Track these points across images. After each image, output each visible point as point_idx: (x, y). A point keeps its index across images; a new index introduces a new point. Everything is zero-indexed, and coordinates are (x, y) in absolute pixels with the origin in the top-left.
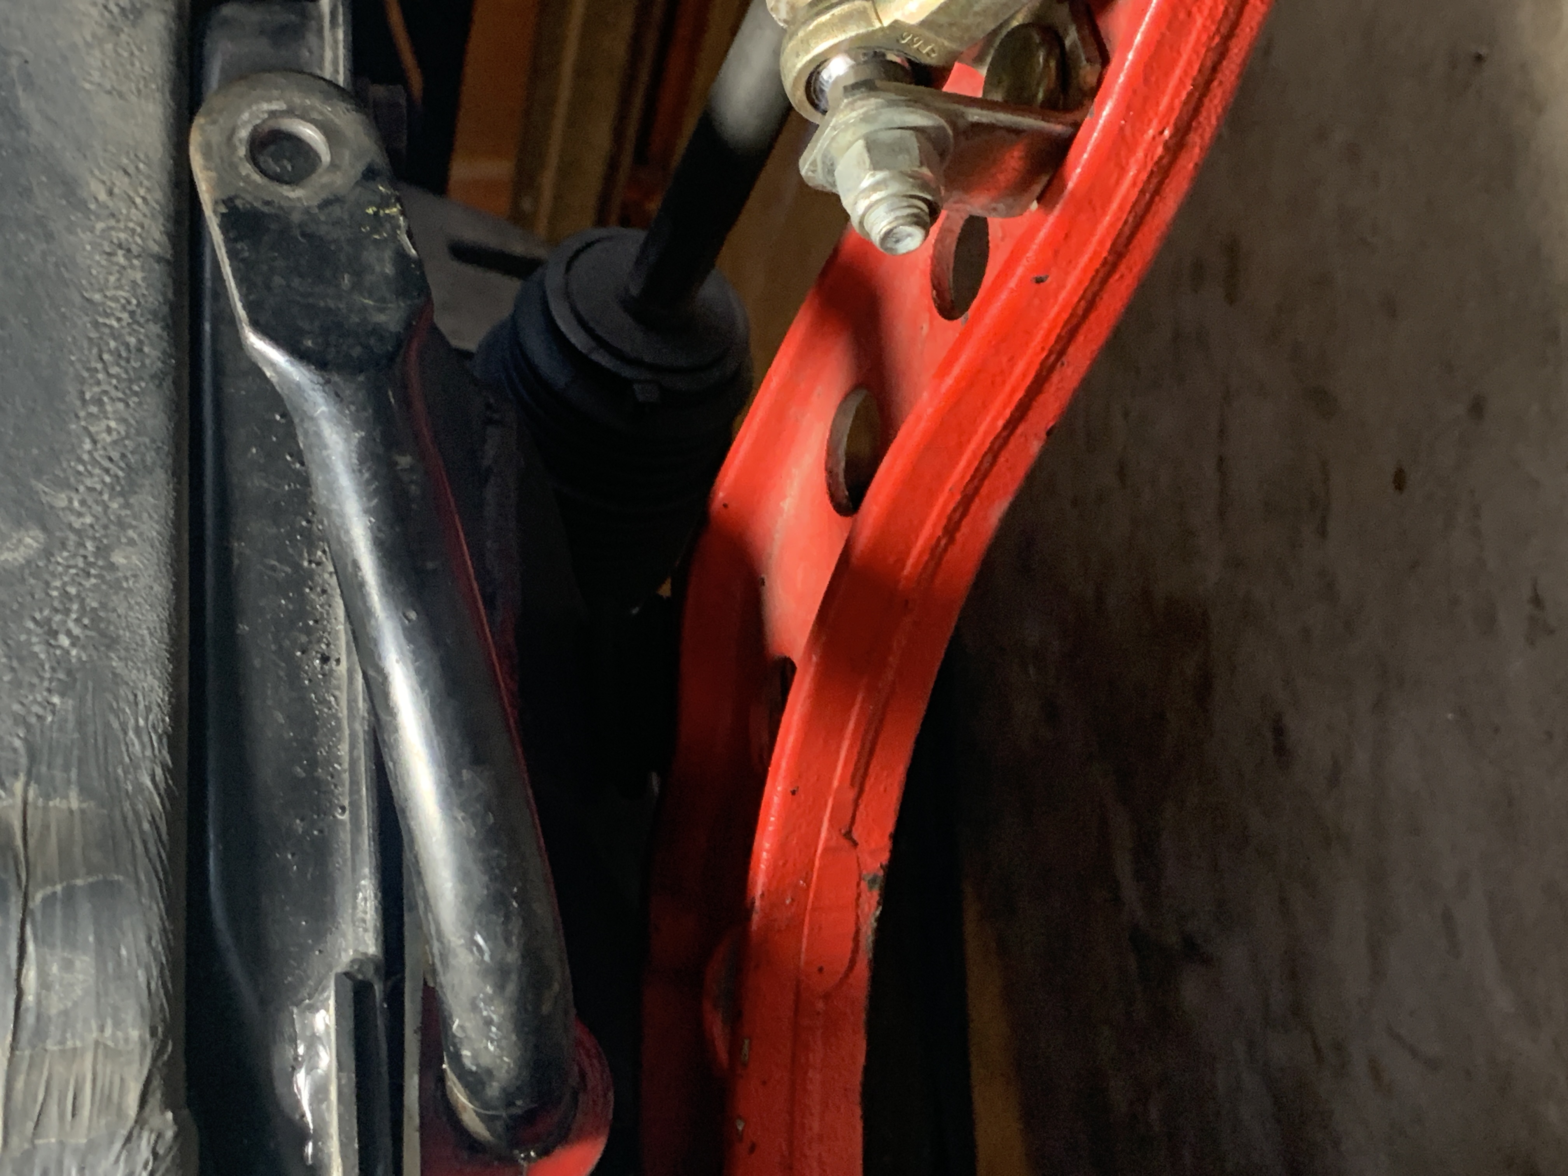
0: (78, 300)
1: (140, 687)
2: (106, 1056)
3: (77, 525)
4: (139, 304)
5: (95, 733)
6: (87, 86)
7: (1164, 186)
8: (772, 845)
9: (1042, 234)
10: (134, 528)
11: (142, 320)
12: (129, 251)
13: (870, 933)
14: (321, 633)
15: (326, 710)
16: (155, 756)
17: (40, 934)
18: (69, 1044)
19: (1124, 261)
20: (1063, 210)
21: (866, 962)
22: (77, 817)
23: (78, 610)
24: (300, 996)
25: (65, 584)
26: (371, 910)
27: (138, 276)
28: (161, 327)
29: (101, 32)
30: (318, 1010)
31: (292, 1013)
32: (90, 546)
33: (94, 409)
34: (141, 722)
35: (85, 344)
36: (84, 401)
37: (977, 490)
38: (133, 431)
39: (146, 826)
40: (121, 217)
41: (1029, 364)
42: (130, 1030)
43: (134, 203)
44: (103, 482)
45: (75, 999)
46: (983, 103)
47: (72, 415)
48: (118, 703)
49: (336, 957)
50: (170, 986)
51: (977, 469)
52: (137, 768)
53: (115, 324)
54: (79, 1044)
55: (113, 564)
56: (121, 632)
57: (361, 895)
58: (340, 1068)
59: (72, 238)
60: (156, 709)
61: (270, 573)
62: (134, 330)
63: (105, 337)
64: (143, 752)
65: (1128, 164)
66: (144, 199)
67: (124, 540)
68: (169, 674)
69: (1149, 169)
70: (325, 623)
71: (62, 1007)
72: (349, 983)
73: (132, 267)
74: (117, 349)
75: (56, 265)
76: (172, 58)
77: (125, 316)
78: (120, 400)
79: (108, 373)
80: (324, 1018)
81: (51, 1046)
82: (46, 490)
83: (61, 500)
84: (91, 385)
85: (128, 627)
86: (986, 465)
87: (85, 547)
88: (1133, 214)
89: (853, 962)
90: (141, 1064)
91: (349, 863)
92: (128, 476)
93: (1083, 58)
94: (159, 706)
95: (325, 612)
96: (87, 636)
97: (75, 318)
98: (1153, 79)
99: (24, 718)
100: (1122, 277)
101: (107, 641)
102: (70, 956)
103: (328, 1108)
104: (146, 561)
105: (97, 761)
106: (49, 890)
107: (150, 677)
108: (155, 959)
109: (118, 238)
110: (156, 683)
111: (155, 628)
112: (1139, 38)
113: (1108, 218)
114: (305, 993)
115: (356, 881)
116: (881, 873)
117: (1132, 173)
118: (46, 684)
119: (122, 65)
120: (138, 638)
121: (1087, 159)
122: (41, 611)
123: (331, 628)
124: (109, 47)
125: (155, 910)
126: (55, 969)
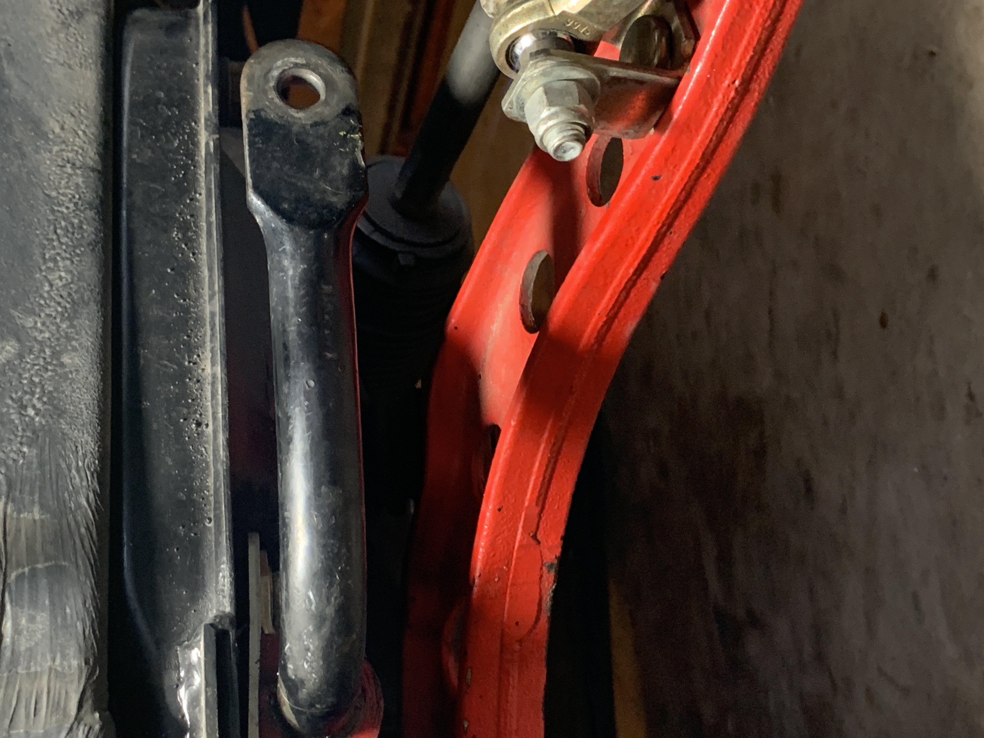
0: (41, 196)
1: (80, 442)
2: (56, 677)
3: (39, 338)
4: (80, 199)
5: (51, 471)
6: (48, 61)
7: (735, 118)
8: (485, 543)
9: (657, 148)
10: (77, 340)
11: (82, 208)
12: (74, 164)
13: (548, 600)
14: (196, 407)
15: (199, 456)
16: (89, 486)
17: (14, 599)
18: (33, 669)
19: (710, 165)
20: (671, 132)
21: (546, 619)
22: (38, 524)
23: (40, 392)
24: (182, 639)
25: (32, 375)
26: (227, 584)
27: (80, 180)
28: (95, 212)
29: (57, 27)
30: (193, 648)
31: (177, 651)
32: (48, 351)
33: (51, 265)
34: (80, 464)
35: (46, 224)
36: (45, 260)
37: (616, 314)
38: (76, 279)
39: (83, 530)
40: (69, 143)
41: (650, 232)
42: (72, 660)
43: (78, 134)
44: (57, 311)
45: (37, 640)
46: (620, 64)
47: (37, 269)
48: (65, 452)
49: (205, 614)
50: (97, 632)
51: (617, 301)
52: (77, 493)
53: (65, 211)
54: (39, 669)
55: (63, 363)
56: (67, 406)
57: (221, 574)
58: (207, 685)
59: (37, 156)
60: (89, 455)
61: (164, 369)
62: (77, 214)
63: (59, 219)
64: (81, 484)
65: (712, 102)
66: (84, 132)
67: (69, 348)
68: (98, 433)
69: (726, 105)
70: (199, 401)
71: (28, 646)
72: (213, 631)
73: (77, 175)
74: (66, 226)
75: (27, 173)
76: (102, 43)
77: (71, 206)
78: (67, 259)
79: (60, 242)
80: (197, 654)
81: (21, 670)
82: (20, 315)
83: (29, 322)
84: (50, 250)
85: (72, 402)
86: (622, 297)
87: (45, 352)
88: (716, 134)
89: (538, 619)
90: (79, 682)
91: (214, 554)
92: (73, 306)
93: (683, 35)
94: (91, 453)
95: (198, 394)
96: (46, 409)
97: (40, 207)
98: (728, 47)
99: (5, 461)
100: (708, 175)
101: (58, 412)
102: (33, 613)
103: (200, 711)
104: (83, 361)
105: (52, 488)
106: (20, 571)
107: (86, 435)
108: (88, 615)
109: (67, 157)
110: (90, 439)
111: (89, 403)
112: (719, 21)
113: (699, 138)
114: (184, 637)
115: (218, 566)
116: (556, 562)
117: (714, 109)
118: (19, 439)
119: (71, 48)
120: (78, 410)
121: (686, 100)
122: (16, 393)
123: (203, 405)
124: (62, 35)
125: (88, 584)
126: (24, 621)
